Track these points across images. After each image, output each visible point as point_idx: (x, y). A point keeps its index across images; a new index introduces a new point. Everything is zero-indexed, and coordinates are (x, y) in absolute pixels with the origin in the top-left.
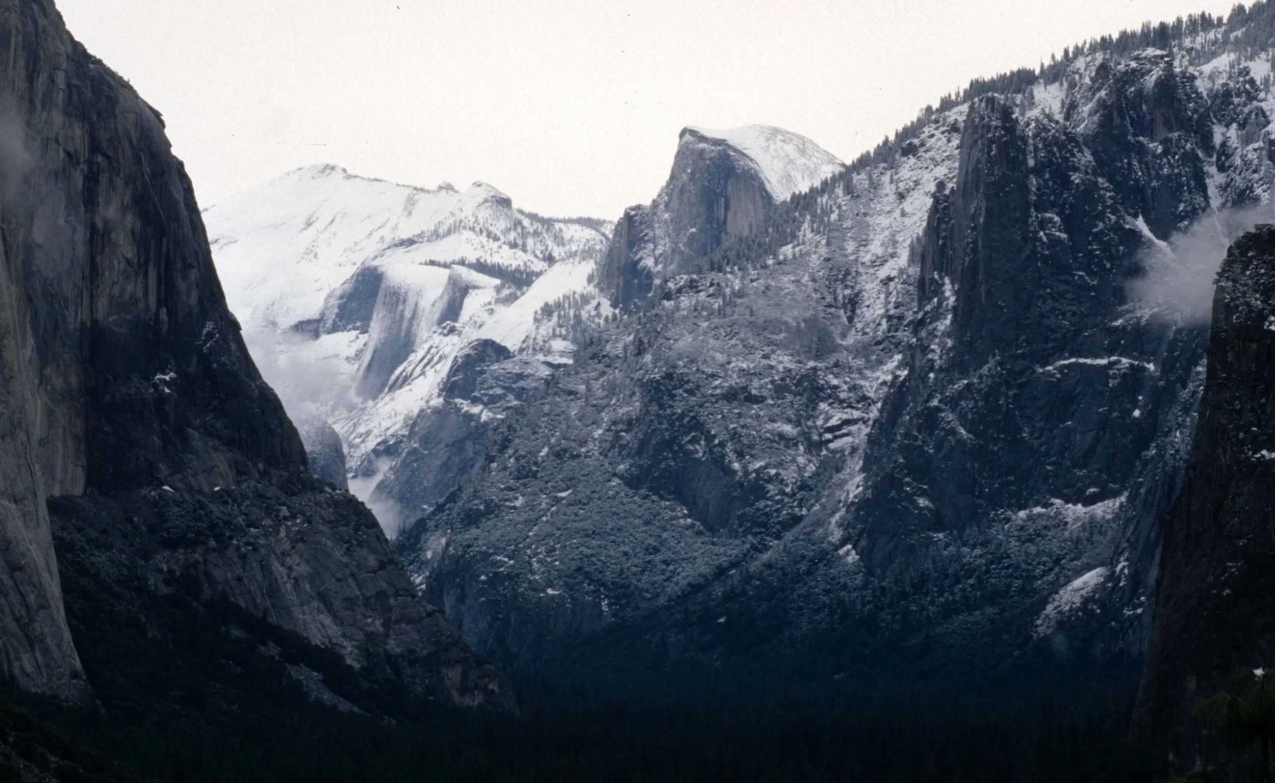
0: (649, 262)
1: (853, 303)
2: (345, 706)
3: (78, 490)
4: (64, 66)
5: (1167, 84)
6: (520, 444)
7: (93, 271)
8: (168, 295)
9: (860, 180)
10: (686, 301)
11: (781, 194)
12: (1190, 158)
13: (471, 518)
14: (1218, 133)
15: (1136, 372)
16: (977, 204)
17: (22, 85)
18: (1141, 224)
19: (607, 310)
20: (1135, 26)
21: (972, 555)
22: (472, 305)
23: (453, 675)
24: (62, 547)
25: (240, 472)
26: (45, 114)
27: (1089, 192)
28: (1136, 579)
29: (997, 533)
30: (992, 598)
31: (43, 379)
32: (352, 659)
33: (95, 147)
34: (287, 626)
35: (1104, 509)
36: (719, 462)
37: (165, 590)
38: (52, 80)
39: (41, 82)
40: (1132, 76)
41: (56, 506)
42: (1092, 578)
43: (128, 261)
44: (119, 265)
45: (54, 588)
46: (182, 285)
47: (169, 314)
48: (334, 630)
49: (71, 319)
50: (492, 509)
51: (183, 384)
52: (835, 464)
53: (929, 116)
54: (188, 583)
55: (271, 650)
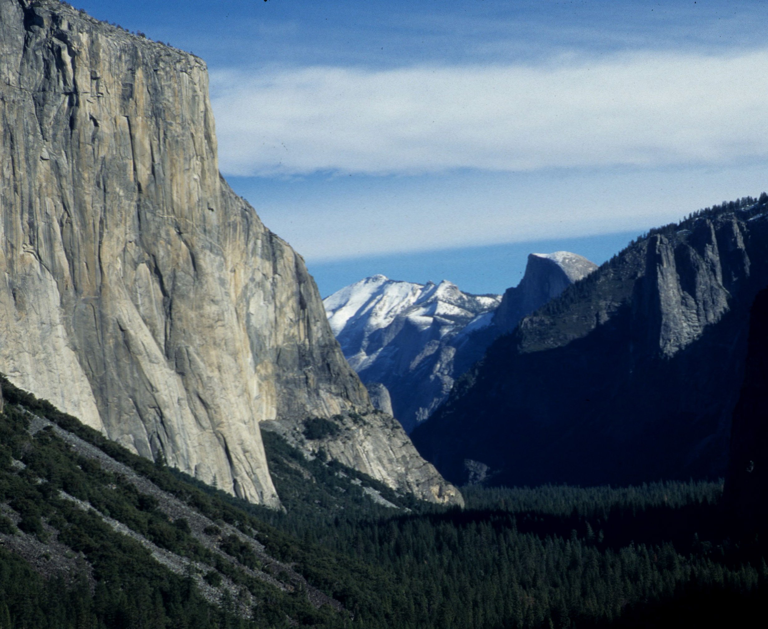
2: (389, 505)
3: (273, 417)
4: (260, 238)
7: (276, 324)
8: (309, 333)
17: (243, 247)
26: (253, 259)
31: (256, 371)
32: (392, 485)
33: (275, 272)
34: (364, 472)
37: (311, 458)
38: (255, 243)
39: (251, 246)
41: (263, 425)
43: (291, 320)
44: (287, 321)
46: (314, 328)
47: (309, 341)
48: (384, 473)
49: (267, 345)
54: (321, 455)
55: (357, 482)
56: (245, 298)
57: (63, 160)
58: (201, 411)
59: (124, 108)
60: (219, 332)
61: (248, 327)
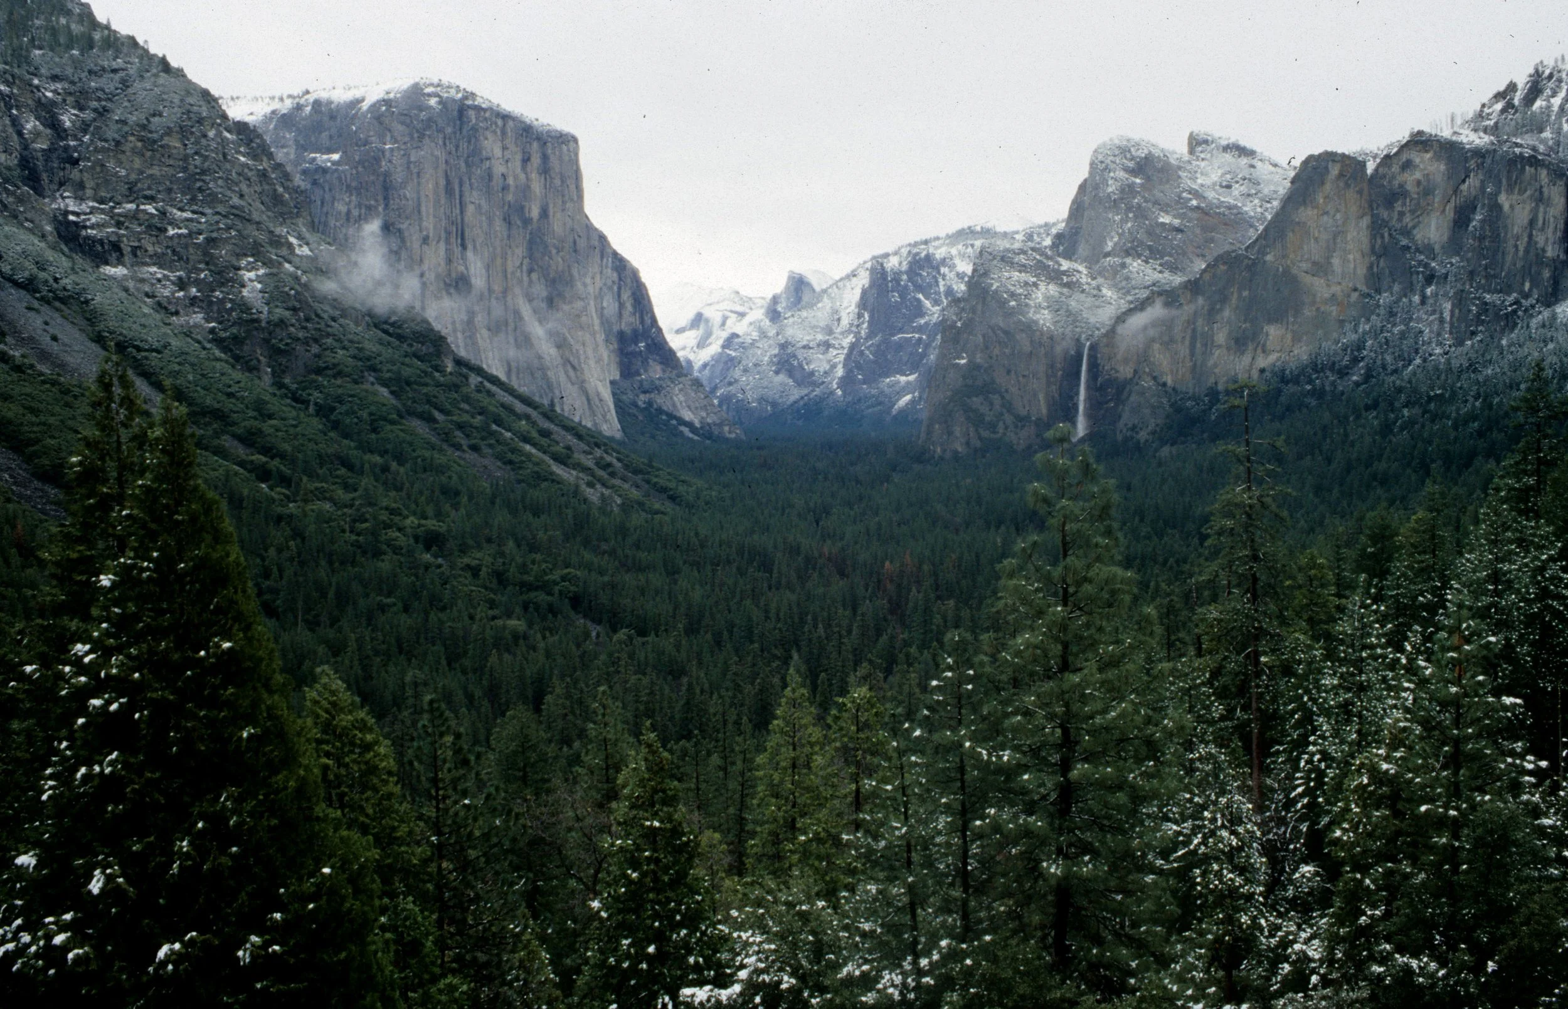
0: (779, 309)
1: (839, 320)
2: (696, 437)
3: (618, 377)
4: (611, 257)
5: (929, 258)
6: (744, 363)
7: (620, 315)
8: (642, 322)
9: (841, 284)
10: (791, 320)
11: (817, 289)
12: (935, 277)
13: (730, 384)
14: (943, 270)
15: (920, 339)
16: (874, 291)
17: (599, 262)
18: (921, 296)
19: (768, 323)
20: (918, 239)
21: (874, 392)
22: (729, 322)
23: (726, 428)
24: (614, 394)
25: (664, 371)
26: (606, 270)
27: (906, 286)
28: (920, 398)
29: (881, 385)
30: (880, 403)
31: (607, 346)
32: (698, 425)
33: (620, 280)
34: (678, 415)
35: (912, 378)
36: (801, 366)
37: (643, 406)
38: (607, 261)
39: (604, 261)
40: (918, 254)
41: (612, 383)
42: (908, 397)
43: (630, 312)
44: (628, 313)
45: (612, 406)
46: (646, 320)
47: (643, 328)
48: (692, 416)
49: (614, 329)
50: (736, 381)
51: (648, 346)
52: (834, 366)
53: (860, 266)
54: (650, 404)
55: (674, 422)
56: (599, 297)
57: (483, 202)
58: (572, 373)
59: (524, 168)
60: (584, 319)
61: (601, 316)
